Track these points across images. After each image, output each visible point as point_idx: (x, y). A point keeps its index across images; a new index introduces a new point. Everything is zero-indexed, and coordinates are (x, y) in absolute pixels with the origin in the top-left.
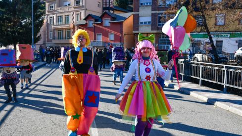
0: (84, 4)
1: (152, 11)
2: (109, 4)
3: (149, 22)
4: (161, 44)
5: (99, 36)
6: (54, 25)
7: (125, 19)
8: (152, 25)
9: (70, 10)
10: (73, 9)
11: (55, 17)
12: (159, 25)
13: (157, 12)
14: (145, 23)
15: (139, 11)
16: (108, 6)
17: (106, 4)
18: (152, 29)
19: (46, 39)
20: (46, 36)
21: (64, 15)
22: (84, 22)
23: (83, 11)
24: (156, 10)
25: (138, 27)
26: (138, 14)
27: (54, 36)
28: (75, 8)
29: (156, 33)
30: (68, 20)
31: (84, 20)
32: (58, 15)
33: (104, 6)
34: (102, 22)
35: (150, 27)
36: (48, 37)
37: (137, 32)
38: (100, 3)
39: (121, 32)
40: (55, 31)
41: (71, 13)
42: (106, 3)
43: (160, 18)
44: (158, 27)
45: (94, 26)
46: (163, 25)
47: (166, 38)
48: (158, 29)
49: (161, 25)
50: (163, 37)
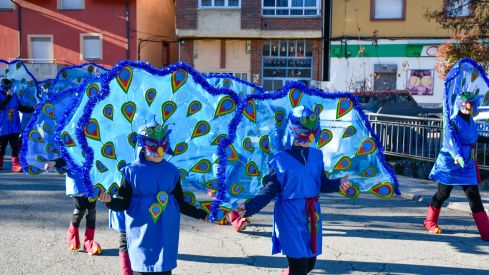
3: (233, 2)
4: (268, 73)
5: (38, 45)
8: (244, 11)
12: (265, 12)
14: (220, 2)
18: (244, 25)
25: (195, 15)
29: (253, 40)
35: (237, 18)
37: (189, 33)
39: (129, 31)
44: (262, 19)
45: (19, 8)
46: (279, 12)
47: (283, 54)
48: (265, 25)
49: (272, 12)
50: (275, 54)
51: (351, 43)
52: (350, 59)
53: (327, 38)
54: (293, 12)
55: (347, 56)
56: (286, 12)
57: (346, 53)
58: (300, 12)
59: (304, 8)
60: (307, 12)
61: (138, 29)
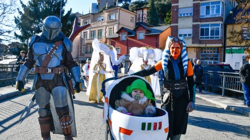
0: (117, 19)
1: (193, 22)
2: (142, 20)
3: (189, 35)
4: (203, 59)
6: (87, 40)
7: (162, 32)
8: (193, 38)
9: (103, 24)
10: (106, 24)
11: (88, 32)
12: (201, 38)
13: (199, 23)
14: (185, 35)
15: (177, 23)
16: (141, 21)
17: (139, 20)
18: (193, 43)
19: (80, 53)
20: (80, 50)
21: (97, 29)
22: (117, 36)
23: (116, 25)
24: (198, 21)
26: (177, 26)
27: (87, 50)
28: (108, 22)
29: (198, 47)
30: (101, 35)
31: (117, 33)
32: (91, 30)
33: (137, 22)
34: (136, 35)
35: (191, 40)
36: (81, 51)
38: (133, 18)
39: (157, 45)
40: (88, 46)
41: (104, 28)
42: (139, 18)
43: (202, 30)
44: (200, 40)
45: (127, 39)
46: (206, 38)
47: (208, 52)
48: (200, 42)
49: (203, 38)
50: (205, 52)
51: (233, 48)
52: (233, 54)
53: (225, 46)
54: (211, 38)
55: (232, 53)
56: (208, 38)
57: (231, 52)
58: (213, 38)
59: (215, 36)
60: (216, 38)
61: (160, 44)
